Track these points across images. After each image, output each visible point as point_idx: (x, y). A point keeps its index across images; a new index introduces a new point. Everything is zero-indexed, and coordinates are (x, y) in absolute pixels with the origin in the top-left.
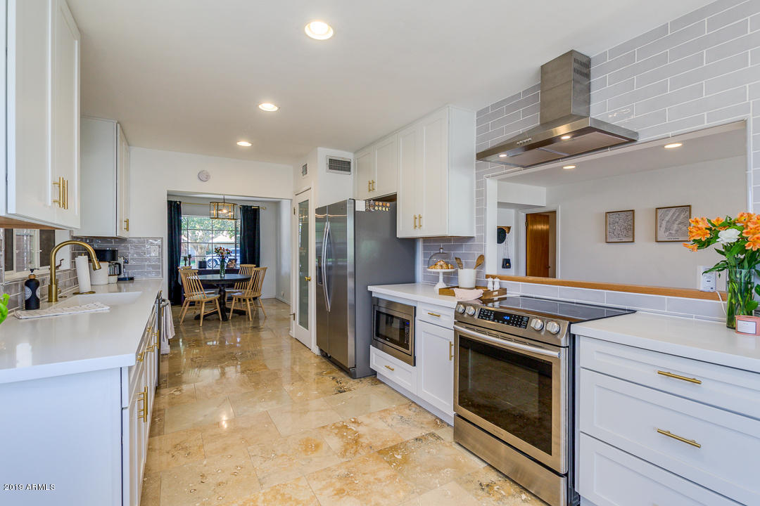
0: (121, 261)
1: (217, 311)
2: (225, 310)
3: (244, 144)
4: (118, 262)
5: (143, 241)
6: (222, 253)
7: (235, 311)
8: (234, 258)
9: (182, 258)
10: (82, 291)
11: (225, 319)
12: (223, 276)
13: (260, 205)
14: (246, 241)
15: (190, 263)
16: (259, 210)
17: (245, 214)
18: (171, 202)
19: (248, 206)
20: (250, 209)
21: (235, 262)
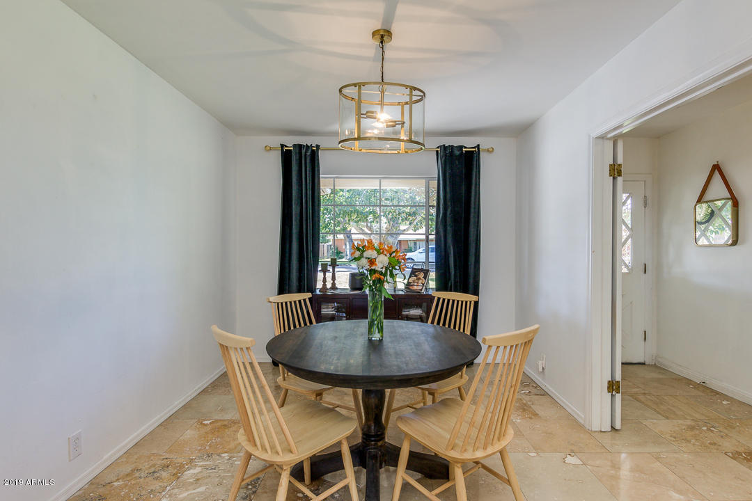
9: (319, 267)
13: (481, 142)
15: (334, 278)
16: (479, 154)
17: (445, 165)
18: (300, 146)
19: (452, 146)
20: (457, 153)
21: (425, 277)
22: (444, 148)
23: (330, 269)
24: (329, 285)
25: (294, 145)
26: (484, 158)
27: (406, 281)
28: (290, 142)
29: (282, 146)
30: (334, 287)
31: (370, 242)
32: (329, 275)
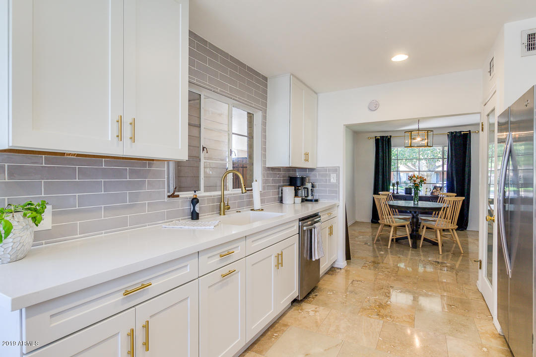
0: (309, 186)
1: (407, 237)
2: (415, 236)
3: (400, 58)
4: (306, 187)
5: (327, 171)
6: (415, 181)
7: (425, 239)
8: (441, 185)
9: (391, 184)
10: (255, 208)
11: (415, 246)
12: (416, 203)
13: (471, 129)
14: (454, 169)
15: (397, 190)
16: (470, 134)
17: (452, 141)
18: (383, 137)
19: (456, 132)
20: (458, 134)
21: (440, 190)
22: (452, 133)
23: (396, 185)
24: (395, 193)
25: (380, 137)
26: (473, 136)
27: (431, 192)
28: (379, 135)
29: (375, 137)
30: (397, 193)
31: (414, 175)
32: (395, 188)
